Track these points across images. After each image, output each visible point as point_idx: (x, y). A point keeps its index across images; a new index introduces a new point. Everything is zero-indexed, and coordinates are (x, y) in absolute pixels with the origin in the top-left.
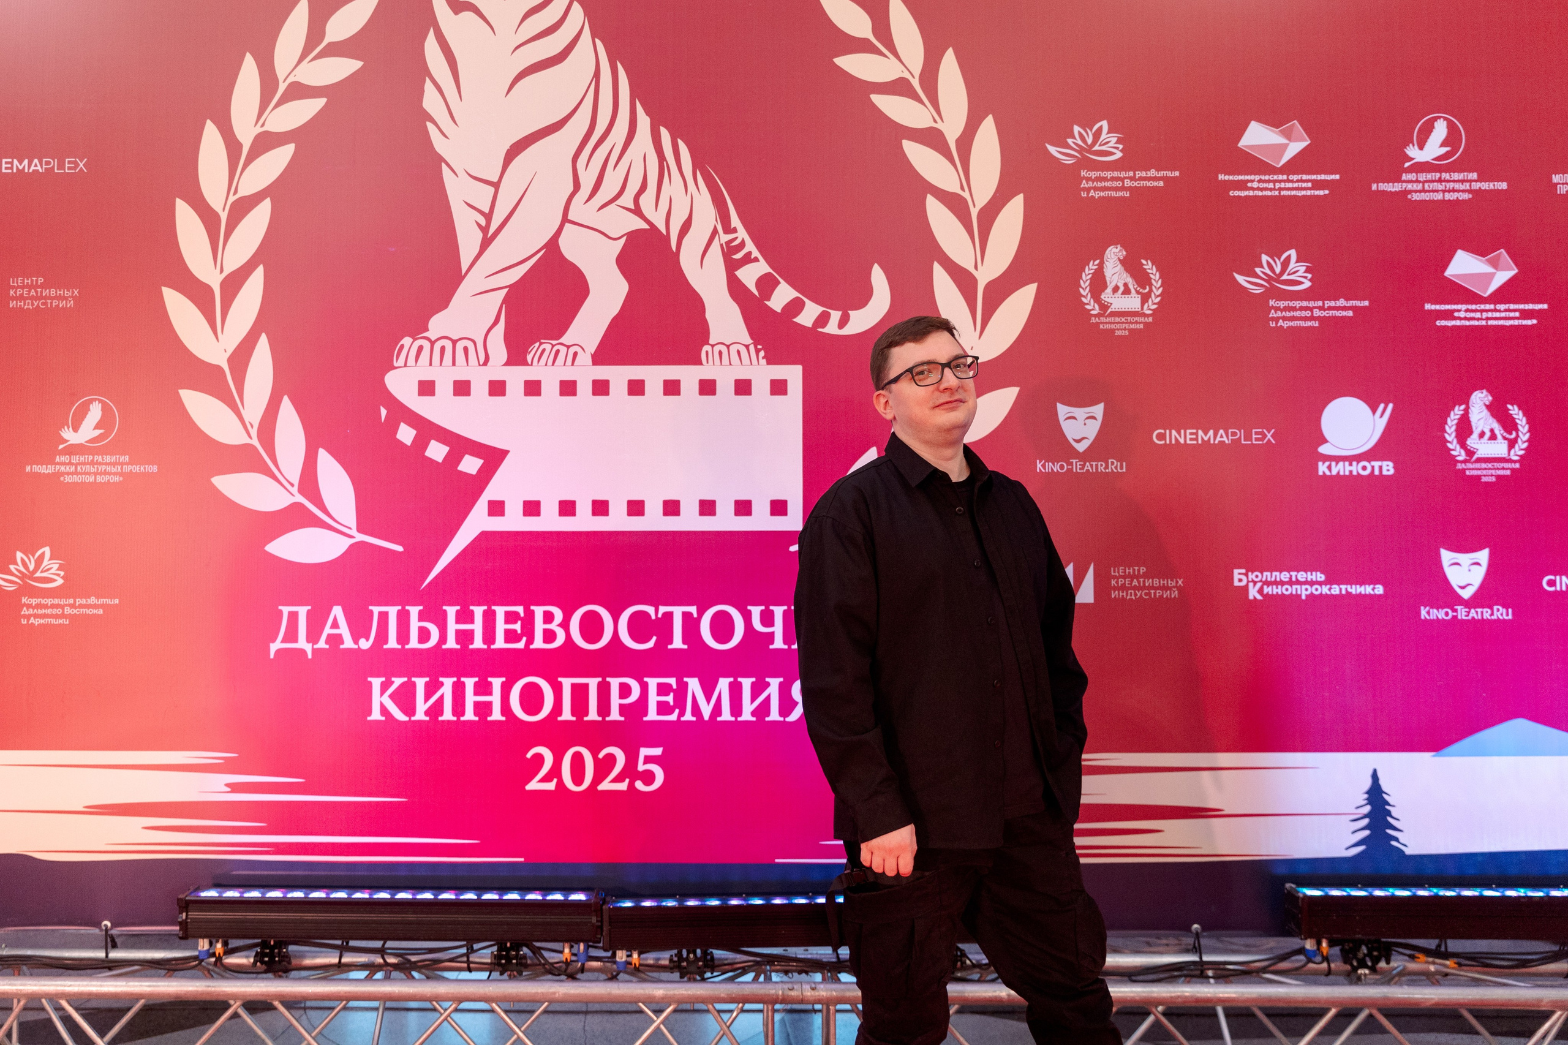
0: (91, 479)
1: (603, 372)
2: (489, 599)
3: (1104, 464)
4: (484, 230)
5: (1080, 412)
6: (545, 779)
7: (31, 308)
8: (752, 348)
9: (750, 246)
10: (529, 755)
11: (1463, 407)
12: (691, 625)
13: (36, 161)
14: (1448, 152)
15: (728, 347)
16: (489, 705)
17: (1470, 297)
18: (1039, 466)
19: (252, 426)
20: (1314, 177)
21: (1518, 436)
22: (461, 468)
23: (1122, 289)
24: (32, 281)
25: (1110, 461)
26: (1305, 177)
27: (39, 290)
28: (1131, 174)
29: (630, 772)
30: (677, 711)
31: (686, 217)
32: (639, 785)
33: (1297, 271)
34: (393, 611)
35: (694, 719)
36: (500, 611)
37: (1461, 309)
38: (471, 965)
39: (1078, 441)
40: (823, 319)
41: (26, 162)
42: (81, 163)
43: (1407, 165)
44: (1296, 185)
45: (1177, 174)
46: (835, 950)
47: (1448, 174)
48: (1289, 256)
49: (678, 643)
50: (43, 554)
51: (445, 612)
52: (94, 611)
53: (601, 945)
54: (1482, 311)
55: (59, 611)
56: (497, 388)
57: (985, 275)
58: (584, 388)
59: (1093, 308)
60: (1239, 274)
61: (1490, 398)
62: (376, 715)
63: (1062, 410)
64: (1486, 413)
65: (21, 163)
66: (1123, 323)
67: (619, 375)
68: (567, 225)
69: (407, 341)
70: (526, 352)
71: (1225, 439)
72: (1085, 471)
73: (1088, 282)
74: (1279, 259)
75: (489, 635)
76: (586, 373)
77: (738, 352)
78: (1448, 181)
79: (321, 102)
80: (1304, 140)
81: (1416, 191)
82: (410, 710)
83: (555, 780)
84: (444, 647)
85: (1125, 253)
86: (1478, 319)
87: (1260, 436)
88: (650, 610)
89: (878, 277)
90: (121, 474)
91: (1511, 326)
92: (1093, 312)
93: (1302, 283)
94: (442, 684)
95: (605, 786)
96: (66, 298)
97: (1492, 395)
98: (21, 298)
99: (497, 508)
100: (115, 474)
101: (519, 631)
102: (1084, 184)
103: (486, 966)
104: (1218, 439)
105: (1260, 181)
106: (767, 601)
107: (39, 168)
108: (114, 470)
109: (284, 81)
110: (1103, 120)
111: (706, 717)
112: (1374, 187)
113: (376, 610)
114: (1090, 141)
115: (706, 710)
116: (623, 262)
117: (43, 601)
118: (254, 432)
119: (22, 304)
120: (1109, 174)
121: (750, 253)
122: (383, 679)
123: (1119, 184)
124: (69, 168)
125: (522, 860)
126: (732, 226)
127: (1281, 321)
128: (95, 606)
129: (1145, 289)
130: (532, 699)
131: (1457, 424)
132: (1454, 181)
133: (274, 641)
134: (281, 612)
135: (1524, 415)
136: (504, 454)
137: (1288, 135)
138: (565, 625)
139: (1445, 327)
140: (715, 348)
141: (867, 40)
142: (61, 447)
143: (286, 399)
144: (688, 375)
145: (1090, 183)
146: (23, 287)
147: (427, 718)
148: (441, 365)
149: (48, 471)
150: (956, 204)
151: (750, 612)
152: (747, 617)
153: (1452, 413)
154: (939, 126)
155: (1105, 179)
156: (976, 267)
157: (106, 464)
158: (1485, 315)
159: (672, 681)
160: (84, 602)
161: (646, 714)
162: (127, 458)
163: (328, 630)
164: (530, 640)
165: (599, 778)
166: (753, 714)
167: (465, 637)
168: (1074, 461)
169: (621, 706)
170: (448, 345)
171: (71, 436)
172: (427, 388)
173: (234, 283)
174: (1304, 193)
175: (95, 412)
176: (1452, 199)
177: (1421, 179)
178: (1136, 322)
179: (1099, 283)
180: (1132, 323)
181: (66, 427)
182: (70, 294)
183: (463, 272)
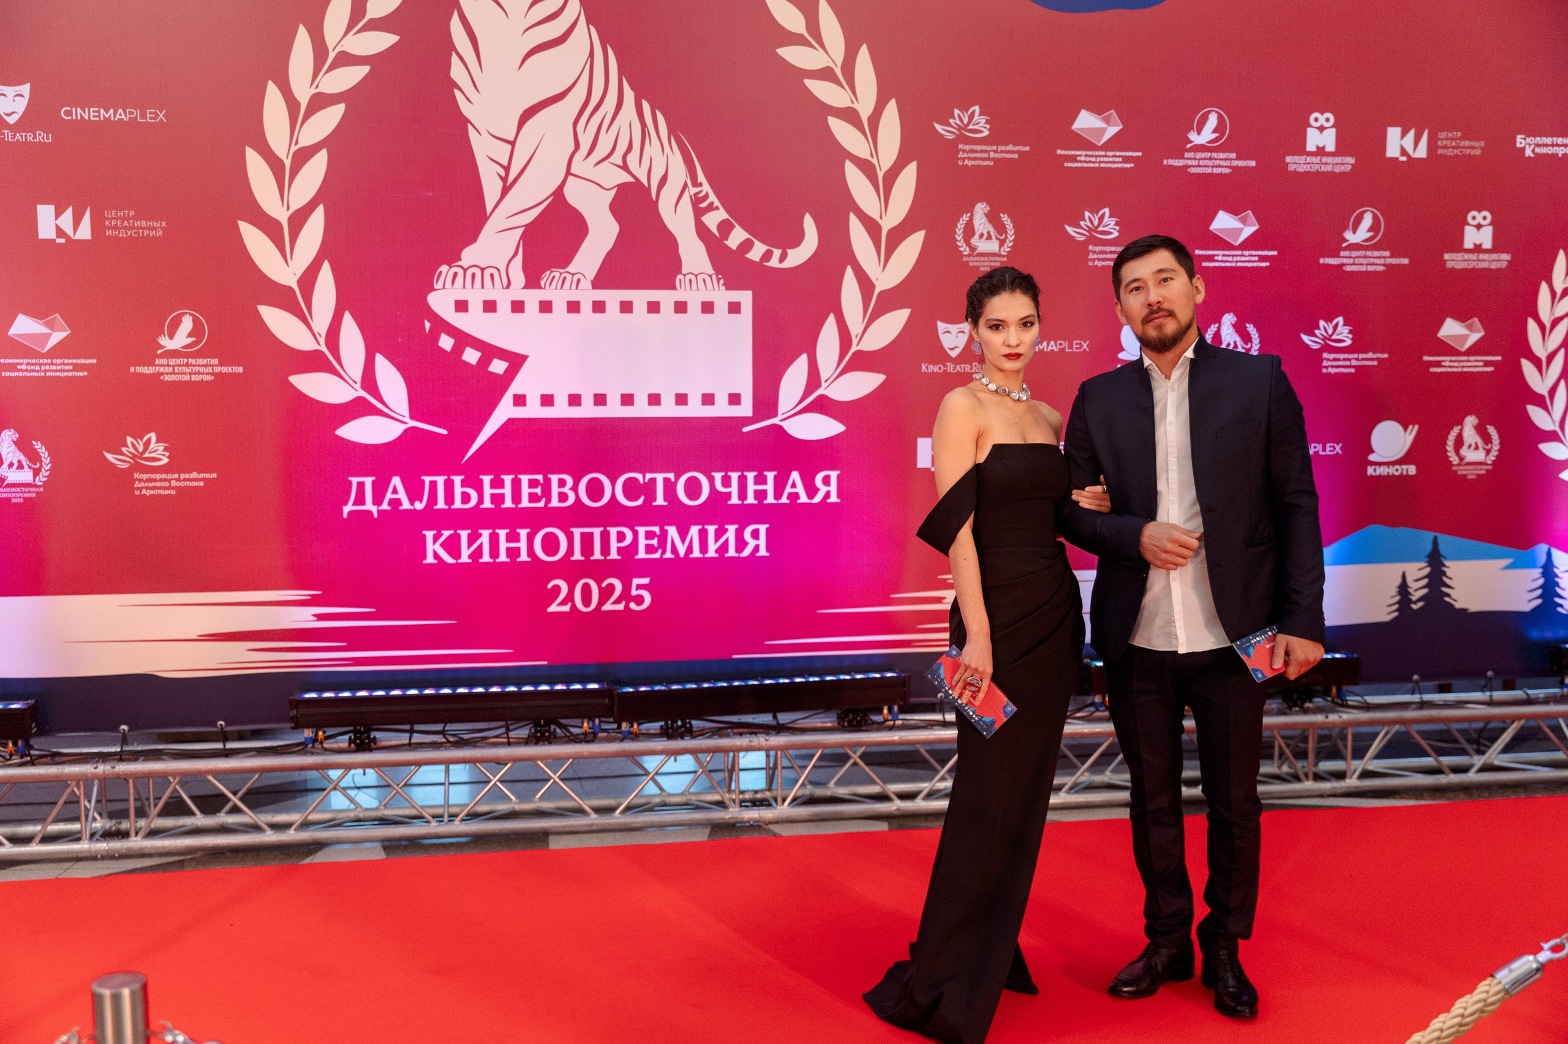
0: (187, 378)
1: (601, 295)
2: (516, 470)
3: (970, 367)
4: (504, 179)
5: (954, 328)
6: (563, 603)
7: (125, 235)
8: (714, 277)
9: (713, 198)
10: (550, 586)
11: (1217, 325)
12: (670, 487)
13: (120, 111)
14: (1217, 138)
15: (696, 276)
16: (518, 549)
17: (1228, 246)
18: (924, 367)
19: (320, 335)
20: (1124, 154)
21: (1252, 346)
22: (492, 369)
23: (986, 235)
24: (124, 213)
25: (974, 364)
26: (1118, 153)
27: (131, 221)
28: (995, 148)
29: (626, 596)
30: (660, 551)
31: (663, 173)
32: (633, 606)
33: (1108, 225)
34: (440, 480)
35: (673, 556)
36: (525, 479)
37: (1219, 254)
38: (511, 740)
39: (952, 349)
40: (768, 255)
41: (111, 111)
42: (161, 113)
43: (1189, 146)
44: (1111, 159)
45: (1028, 148)
46: (775, 717)
47: (1216, 154)
48: (1104, 214)
49: (660, 501)
50: (149, 440)
51: (482, 480)
52: (196, 484)
53: (611, 720)
54: (1233, 256)
55: (166, 484)
56: (518, 307)
57: (888, 223)
58: (586, 307)
59: (965, 249)
60: (1070, 225)
61: (1235, 319)
62: (430, 559)
63: (941, 326)
64: (1232, 330)
65: (107, 113)
66: (986, 261)
67: (613, 297)
68: (570, 177)
69: (444, 268)
70: (539, 279)
71: (1054, 348)
72: (956, 371)
73: (962, 230)
74: (1097, 215)
75: (517, 498)
76: (587, 296)
77: (704, 280)
78: (1216, 159)
79: (366, 69)
80: (1118, 125)
81: (1193, 166)
82: (456, 554)
83: (570, 604)
84: (482, 507)
85: (988, 208)
86: (1230, 262)
87: (1078, 346)
88: (639, 476)
89: (809, 224)
90: (212, 374)
91: (1253, 268)
92: (965, 253)
93: (1110, 233)
94: (481, 535)
95: (608, 607)
96: (155, 229)
97: (1237, 317)
98: (116, 228)
99: (520, 400)
100: (207, 374)
101: (540, 494)
102: (961, 155)
103: (522, 740)
104: (1050, 348)
105: (1086, 156)
106: (726, 468)
107: (123, 117)
108: (206, 370)
109: (333, 50)
110: (975, 105)
111: (682, 554)
112: (1165, 162)
113: (427, 479)
114: (966, 121)
115: (682, 550)
116: (616, 208)
117: (153, 476)
118: (322, 340)
119: (117, 233)
120: (979, 148)
121: (712, 203)
122: (435, 532)
123: (985, 155)
124: (150, 118)
125: (545, 663)
126: (699, 182)
127: (1096, 261)
128: (197, 480)
129: (1002, 236)
130: (550, 545)
131: (1212, 338)
132: (1220, 159)
133: (346, 503)
134: (351, 482)
135: (1258, 331)
136: (524, 358)
137: (1107, 121)
138: (575, 488)
139: (1209, 267)
140: (686, 277)
141: (801, 35)
142: (159, 352)
143: (347, 315)
144: (666, 298)
145: (965, 154)
146: (117, 219)
147: (470, 561)
148: (472, 287)
149: (149, 372)
150: (867, 168)
151: (713, 477)
152: (711, 481)
153: (1209, 330)
154: (856, 106)
155: (976, 151)
156: (881, 217)
157: (199, 366)
158: (1235, 259)
159: (656, 529)
160: (187, 476)
161: (637, 553)
162: (216, 361)
163: (389, 495)
164: (549, 501)
165: (603, 600)
166: (716, 551)
167: (498, 499)
168: (948, 364)
169: (619, 548)
170: (478, 272)
171: (165, 342)
172: (461, 306)
173: (299, 219)
174: (1116, 165)
175: (187, 324)
176: (1218, 172)
177: (1197, 157)
178: (995, 261)
179: (969, 231)
180: (992, 261)
181: (162, 336)
182: (159, 225)
183: (488, 213)
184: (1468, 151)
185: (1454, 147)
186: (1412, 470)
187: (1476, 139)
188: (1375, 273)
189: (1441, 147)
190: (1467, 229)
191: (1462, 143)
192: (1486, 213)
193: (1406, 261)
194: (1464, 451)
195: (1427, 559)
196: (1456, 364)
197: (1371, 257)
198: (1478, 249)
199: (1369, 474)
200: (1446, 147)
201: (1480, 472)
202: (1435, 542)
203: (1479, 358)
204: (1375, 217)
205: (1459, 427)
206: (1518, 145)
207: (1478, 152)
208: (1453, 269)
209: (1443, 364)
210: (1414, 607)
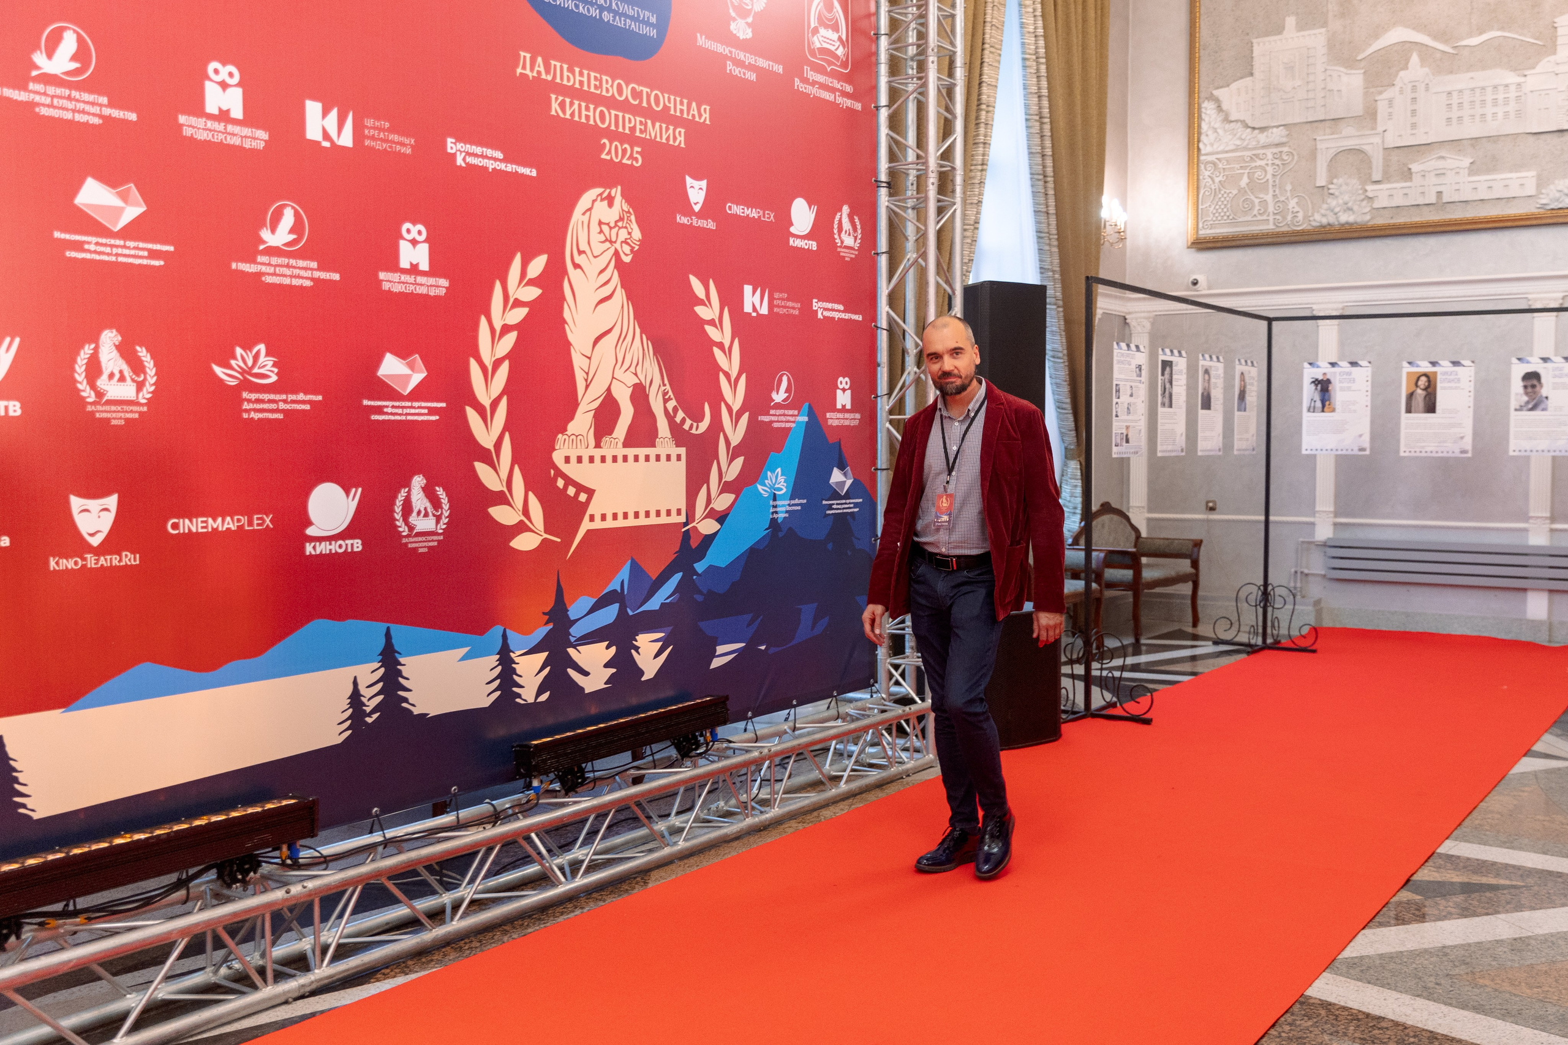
11: (93, 346)
21: (145, 380)
37: (90, 241)
47: (78, 93)
54: (111, 246)
61: (121, 338)
64: (115, 353)
78: (78, 101)
81: (43, 105)
86: (108, 254)
91: (140, 265)
131: (86, 364)
132: (84, 102)
135: (153, 357)
139: (75, 259)
153: (81, 353)
158: (115, 251)
176: (81, 121)
177: (49, 93)
184: (398, 148)
185: (382, 140)
186: (357, 545)
187: (408, 136)
188: (301, 288)
189: (368, 137)
190: (404, 247)
191: (391, 137)
192: (420, 227)
193: (336, 277)
194: (413, 519)
195: (380, 657)
196: (400, 411)
197: (295, 267)
198: (414, 270)
199: (308, 553)
200: (373, 138)
201: (431, 544)
202: (388, 635)
203: (424, 404)
204: (297, 214)
205: (407, 490)
206: (449, 150)
207: (409, 151)
208: (389, 291)
209: (385, 410)
210: (369, 720)
